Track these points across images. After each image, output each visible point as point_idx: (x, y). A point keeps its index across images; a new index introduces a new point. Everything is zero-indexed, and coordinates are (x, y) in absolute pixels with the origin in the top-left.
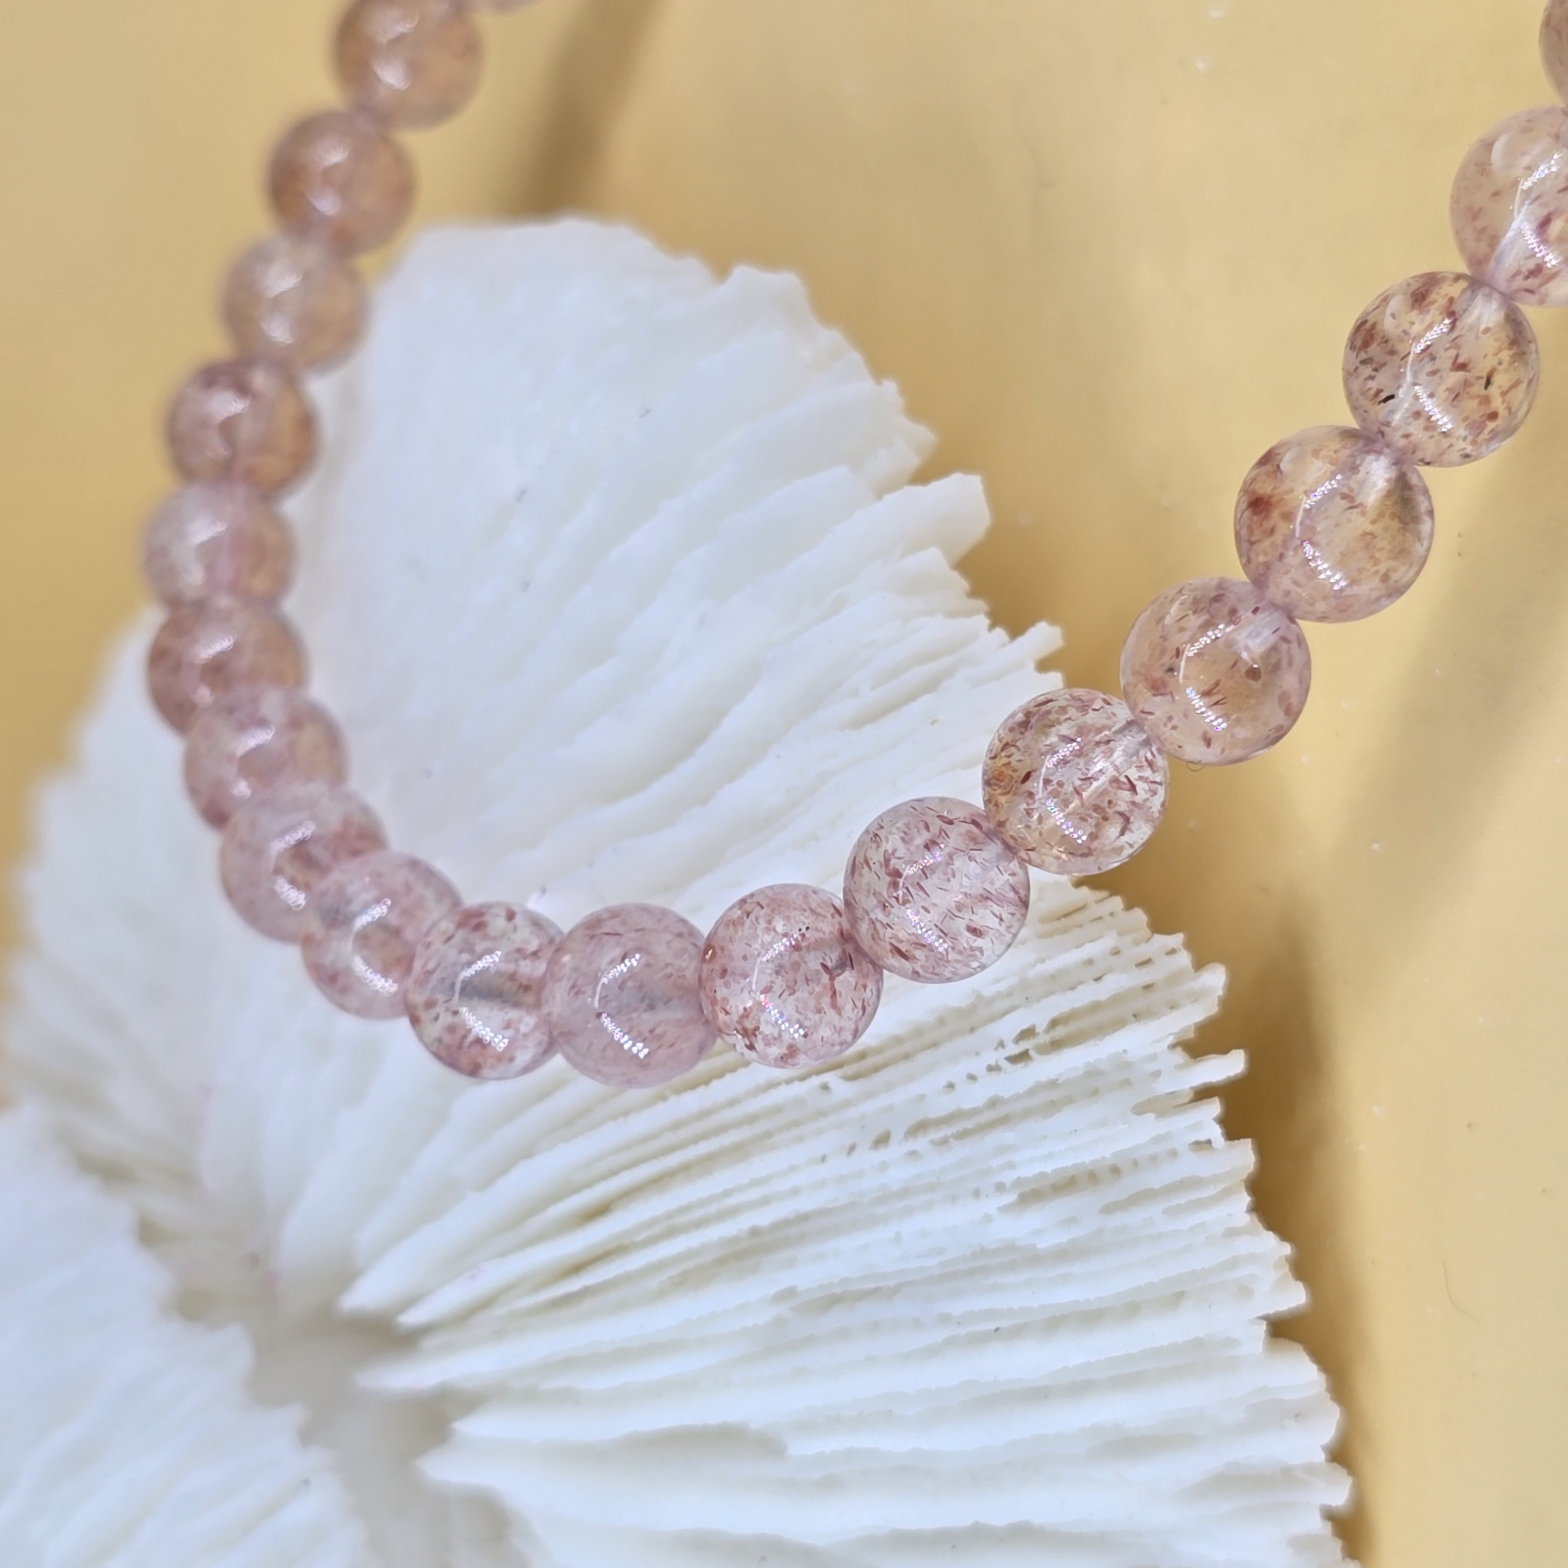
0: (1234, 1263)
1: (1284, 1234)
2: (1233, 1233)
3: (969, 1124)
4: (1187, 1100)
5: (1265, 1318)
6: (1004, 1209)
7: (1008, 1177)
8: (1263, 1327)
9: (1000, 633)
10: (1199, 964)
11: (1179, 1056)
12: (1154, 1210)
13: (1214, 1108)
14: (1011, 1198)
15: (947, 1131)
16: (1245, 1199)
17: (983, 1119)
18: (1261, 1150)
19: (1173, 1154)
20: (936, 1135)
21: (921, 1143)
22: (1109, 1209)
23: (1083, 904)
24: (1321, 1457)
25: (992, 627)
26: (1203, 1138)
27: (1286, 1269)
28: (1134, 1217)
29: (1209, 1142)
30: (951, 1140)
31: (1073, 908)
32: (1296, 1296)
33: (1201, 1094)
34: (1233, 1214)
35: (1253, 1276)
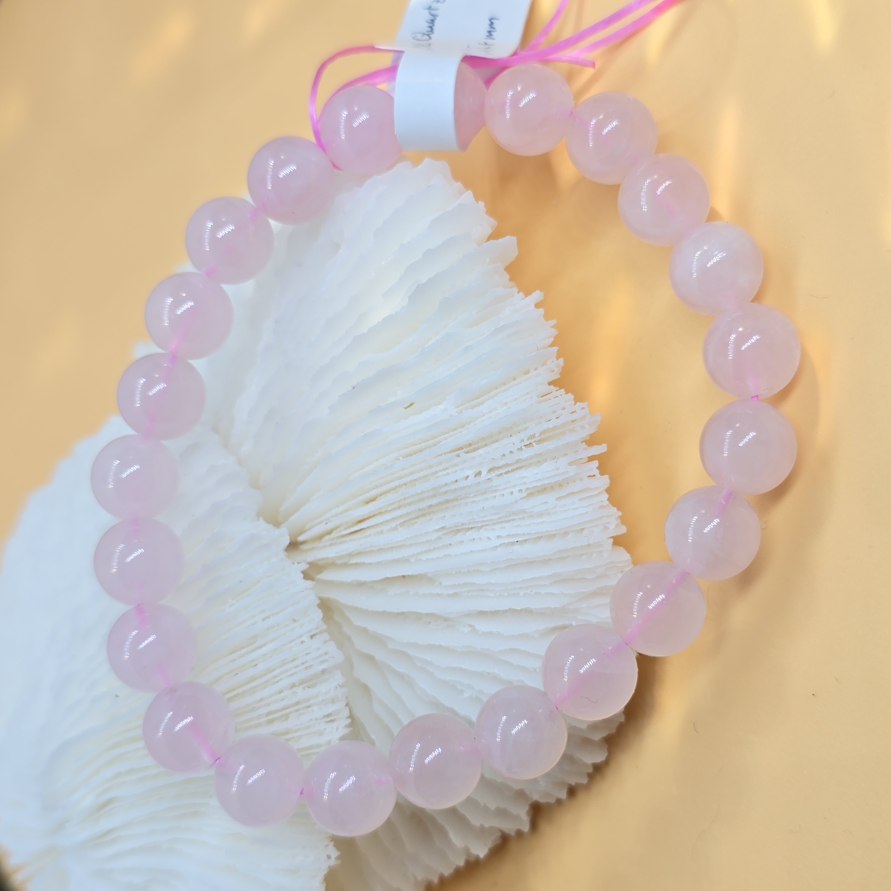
0: (603, 518)
1: (618, 508)
3: (510, 469)
4: (586, 461)
5: (611, 537)
6: (522, 499)
7: (523, 488)
8: (612, 540)
11: (584, 445)
12: (575, 499)
13: (596, 463)
14: (525, 494)
15: (502, 471)
16: (606, 496)
17: (514, 467)
18: (611, 479)
19: (581, 479)
20: (498, 473)
21: (492, 475)
22: (558, 499)
23: (551, 392)
26: (592, 474)
27: (619, 520)
28: (568, 502)
29: (594, 476)
30: (504, 475)
31: (547, 394)
32: (623, 530)
33: (591, 459)
34: (602, 501)
35: (609, 523)
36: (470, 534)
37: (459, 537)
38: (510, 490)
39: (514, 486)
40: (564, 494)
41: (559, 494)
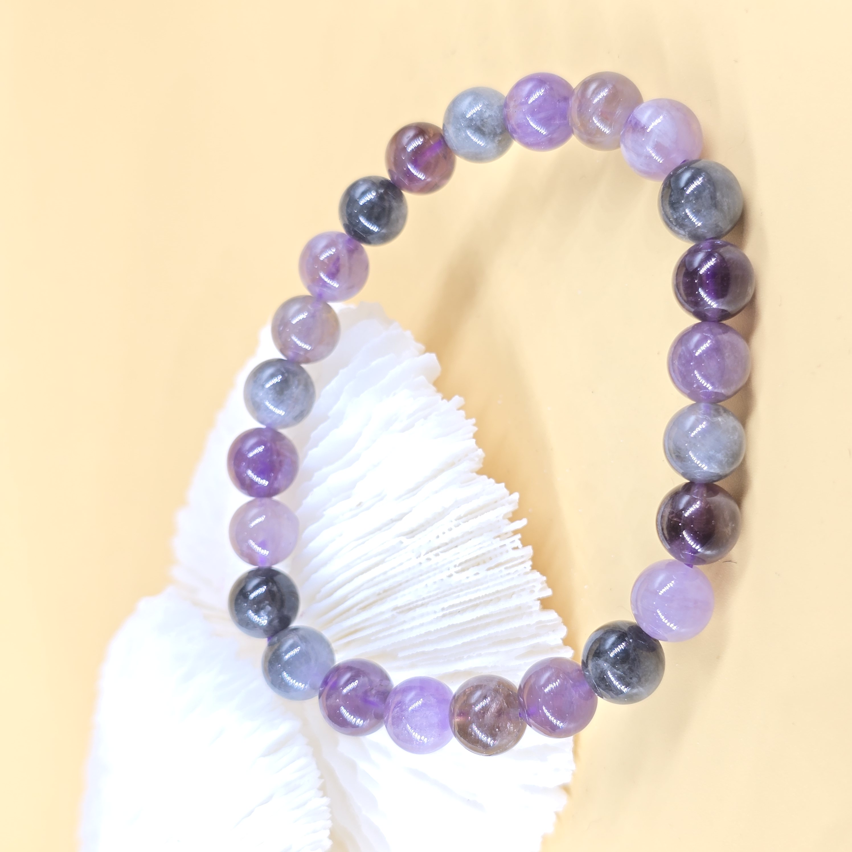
0: (528, 582)
1: (543, 573)
2: (526, 573)
3: (445, 548)
4: (511, 536)
5: (539, 599)
6: (457, 572)
8: (539, 602)
9: (445, 401)
10: (511, 494)
11: (507, 521)
12: (502, 568)
13: (519, 536)
14: (459, 568)
15: (438, 551)
16: (530, 563)
17: (450, 545)
20: (435, 552)
21: (431, 555)
22: (489, 569)
23: (473, 478)
24: (560, 642)
25: (443, 399)
26: (516, 546)
27: (545, 585)
28: (496, 570)
29: (518, 547)
30: (440, 553)
31: (469, 480)
32: (549, 592)
33: (514, 533)
34: (526, 568)
35: (534, 586)
36: (419, 611)
38: (446, 567)
39: (450, 562)
40: (493, 565)
41: (488, 565)
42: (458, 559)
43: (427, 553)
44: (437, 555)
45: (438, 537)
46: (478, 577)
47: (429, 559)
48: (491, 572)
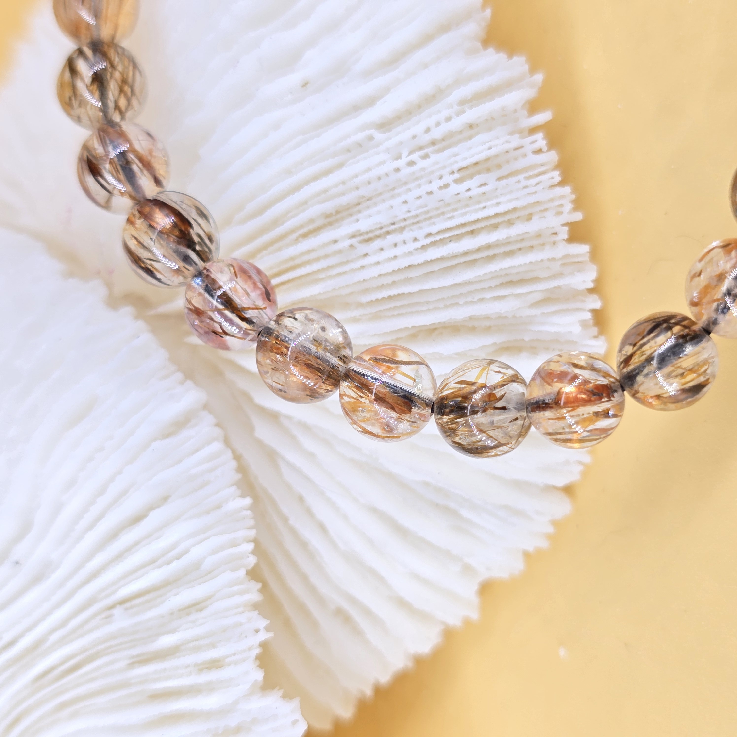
0: (552, 200)
2: (553, 187)
5: (567, 224)
6: (456, 181)
7: (456, 167)
8: (566, 229)
10: (532, 74)
11: (526, 112)
12: (521, 177)
13: (540, 136)
14: (457, 176)
15: (427, 150)
16: (557, 172)
17: (442, 144)
19: (525, 156)
20: (422, 152)
21: (415, 157)
22: (500, 179)
26: (538, 148)
28: (512, 180)
29: (542, 150)
30: (430, 154)
32: (578, 216)
33: (533, 130)
34: (553, 178)
35: (561, 206)
36: (391, 239)
37: (377, 244)
38: (438, 174)
39: (444, 167)
40: (506, 173)
41: (500, 173)
42: (456, 162)
43: (411, 153)
44: (426, 156)
45: (428, 130)
46: (484, 189)
47: (411, 163)
48: (504, 182)
